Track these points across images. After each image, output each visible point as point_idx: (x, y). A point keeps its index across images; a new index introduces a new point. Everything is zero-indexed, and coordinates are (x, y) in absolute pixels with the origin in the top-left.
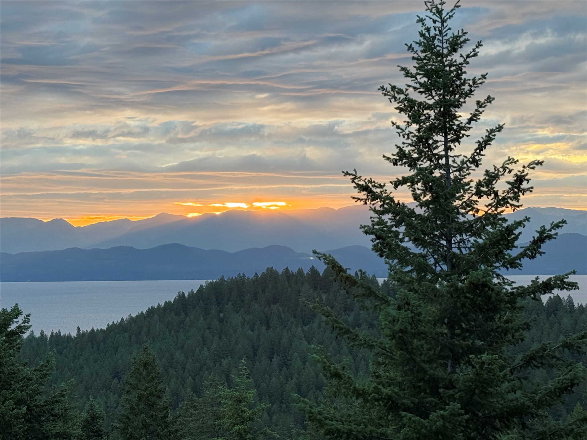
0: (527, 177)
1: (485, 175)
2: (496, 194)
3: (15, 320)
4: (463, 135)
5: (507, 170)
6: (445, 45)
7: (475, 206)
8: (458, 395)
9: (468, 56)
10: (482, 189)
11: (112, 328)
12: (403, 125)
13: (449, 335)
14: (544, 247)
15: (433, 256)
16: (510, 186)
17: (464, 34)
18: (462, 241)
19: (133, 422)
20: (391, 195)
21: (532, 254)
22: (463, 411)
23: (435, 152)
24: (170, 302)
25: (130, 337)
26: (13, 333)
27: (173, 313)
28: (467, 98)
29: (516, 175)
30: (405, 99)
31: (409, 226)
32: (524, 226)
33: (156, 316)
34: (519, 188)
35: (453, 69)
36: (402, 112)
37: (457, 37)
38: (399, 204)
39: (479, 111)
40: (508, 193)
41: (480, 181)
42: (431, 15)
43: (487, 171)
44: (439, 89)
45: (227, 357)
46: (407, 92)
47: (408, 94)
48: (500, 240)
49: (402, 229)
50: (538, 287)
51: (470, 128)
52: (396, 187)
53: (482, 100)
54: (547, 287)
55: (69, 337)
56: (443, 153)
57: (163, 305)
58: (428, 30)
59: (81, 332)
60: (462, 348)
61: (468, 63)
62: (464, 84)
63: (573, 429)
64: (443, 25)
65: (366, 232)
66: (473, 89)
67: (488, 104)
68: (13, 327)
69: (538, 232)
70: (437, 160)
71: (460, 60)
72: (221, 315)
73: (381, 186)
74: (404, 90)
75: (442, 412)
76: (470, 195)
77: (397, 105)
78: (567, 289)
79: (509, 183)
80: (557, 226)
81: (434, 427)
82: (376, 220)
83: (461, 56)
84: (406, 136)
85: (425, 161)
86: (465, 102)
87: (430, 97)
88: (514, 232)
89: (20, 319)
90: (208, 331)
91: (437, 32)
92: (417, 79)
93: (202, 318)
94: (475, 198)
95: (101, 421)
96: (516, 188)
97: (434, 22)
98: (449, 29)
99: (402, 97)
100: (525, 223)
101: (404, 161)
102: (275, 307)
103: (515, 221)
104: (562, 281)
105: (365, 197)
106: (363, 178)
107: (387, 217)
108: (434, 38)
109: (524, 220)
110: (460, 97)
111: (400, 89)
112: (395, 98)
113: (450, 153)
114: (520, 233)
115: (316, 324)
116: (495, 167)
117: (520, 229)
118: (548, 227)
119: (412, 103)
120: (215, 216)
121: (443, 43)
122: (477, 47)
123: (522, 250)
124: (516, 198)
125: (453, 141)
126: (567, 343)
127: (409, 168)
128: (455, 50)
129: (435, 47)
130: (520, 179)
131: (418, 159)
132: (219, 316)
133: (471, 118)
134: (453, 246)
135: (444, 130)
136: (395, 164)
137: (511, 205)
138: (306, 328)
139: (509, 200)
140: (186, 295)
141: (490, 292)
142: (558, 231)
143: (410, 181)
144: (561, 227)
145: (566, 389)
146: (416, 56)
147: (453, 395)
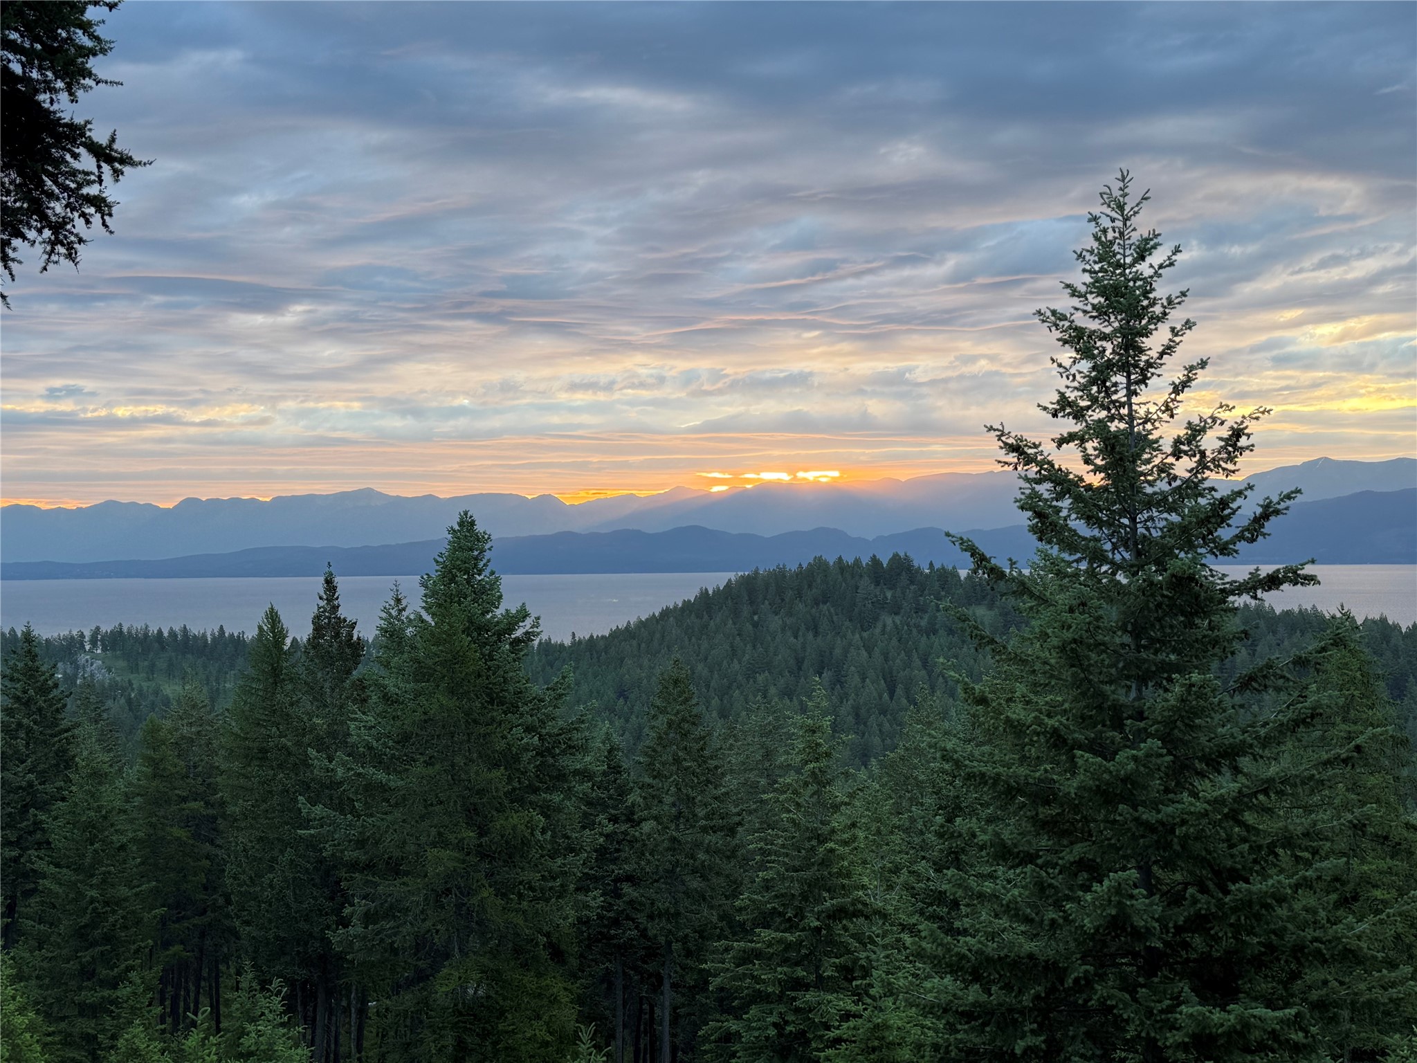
0: (1246, 431)
1: (1186, 428)
2: (1203, 454)
3: (521, 624)
4: (1153, 374)
5: (1219, 422)
6: (1128, 252)
7: (1172, 471)
8: (1153, 728)
9: (1161, 267)
10: (1182, 447)
11: (615, 634)
12: (1067, 363)
13: (1133, 647)
14: (1268, 526)
15: (1110, 540)
16: (1223, 443)
17: (1156, 236)
18: (1151, 519)
19: (661, 756)
20: (1050, 458)
21: (1253, 535)
22: (1165, 751)
23: (1114, 397)
24: (689, 601)
25: (639, 645)
26: (517, 641)
27: (693, 615)
28: (1160, 324)
29: (1232, 428)
30: (1070, 327)
31: (1078, 498)
32: (1246, 497)
33: (671, 619)
34: (1234, 446)
35: (1139, 283)
36: (1067, 345)
37: (1147, 240)
38: (1060, 469)
39: (1174, 341)
40: (1220, 453)
41: (1179, 436)
42: (1108, 211)
43: (1189, 423)
44: (1121, 312)
45: (764, 671)
46: (1073, 318)
47: (1073, 321)
48: (1210, 517)
49: (1066, 503)
50: (1260, 581)
51: (1161, 365)
52: (1059, 446)
53: (1179, 327)
54: (1273, 582)
55: (562, 645)
56: (1124, 399)
57: (680, 605)
58: (1105, 231)
59: (577, 639)
60: (1156, 665)
61: (1160, 276)
62: (1153, 304)
63: (1313, 775)
64: (1125, 224)
65: (1022, 508)
66: (1167, 311)
67: (1188, 331)
68: (519, 633)
69: (1262, 506)
70: (1117, 408)
71: (1148, 272)
72: (756, 618)
73: (1035, 446)
74: (1068, 316)
75: (1134, 752)
76: (1164, 456)
77: (1060, 336)
78: (1302, 584)
79: (1221, 439)
80: (1289, 497)
81: (1122, 772)
82: (1028, 492)
83: (1151, 266)
84: (1071, 378)
85: (1097, 411)
86: (1156, 329)
87: (1106, 323)
88: (1231, 505)
89: (528, 622)
90: (738, 638)
91: (1117, 235)
92: (1087, 299)
93: (731, 622)
94: (1171, 460)
95: (620, 754)
96: (1230, 446)
97: (1113, 220)
98: (1134, 229)
99: (1067, 324)
100: (1246, 493)
101: (1067, 411)
102: (825, 607)
103: (1232, 491)
104: (1295, 572)
105: (1015, 460)
106: (1013, 434)
107: (1044, 489)
108: (1112, 243)
109: (1246, 489)
110: (1149, 322)
111: (1061, 314)
112: (1056, 325)
113: (1134, 400)
114: (1239, 507)
115: (878, 631)
116: (1201, 418)
117: (1239, 501)
118: (1275, 499)
119: (1080, 332)
120: (747, 490)
121: (1124, 249)
122: (1174, 254)
123: (1237, 531)
124: (1231, 459)
125: (1138, 383)
126: (1300, 658)
127: (1075, 421)
128: (1143, 258)
129: (1115, 255)
130: (1237, 433)
131: (1088, 408)
132: (753, 619)
133: (1164, 350)
134: (1138, 525)
135: (1125, 367)
136: (1055, 415)
137: (1224, 469)
138: (865, 634)
139: (1221, 463)
140: (710, 592)
141: (1197, 588)
142: (1288, 503)
143: (1080, 438)
144: (1294, 498)
145: (1304, 721)
146: (1088, 267)
147: (1146, 729)
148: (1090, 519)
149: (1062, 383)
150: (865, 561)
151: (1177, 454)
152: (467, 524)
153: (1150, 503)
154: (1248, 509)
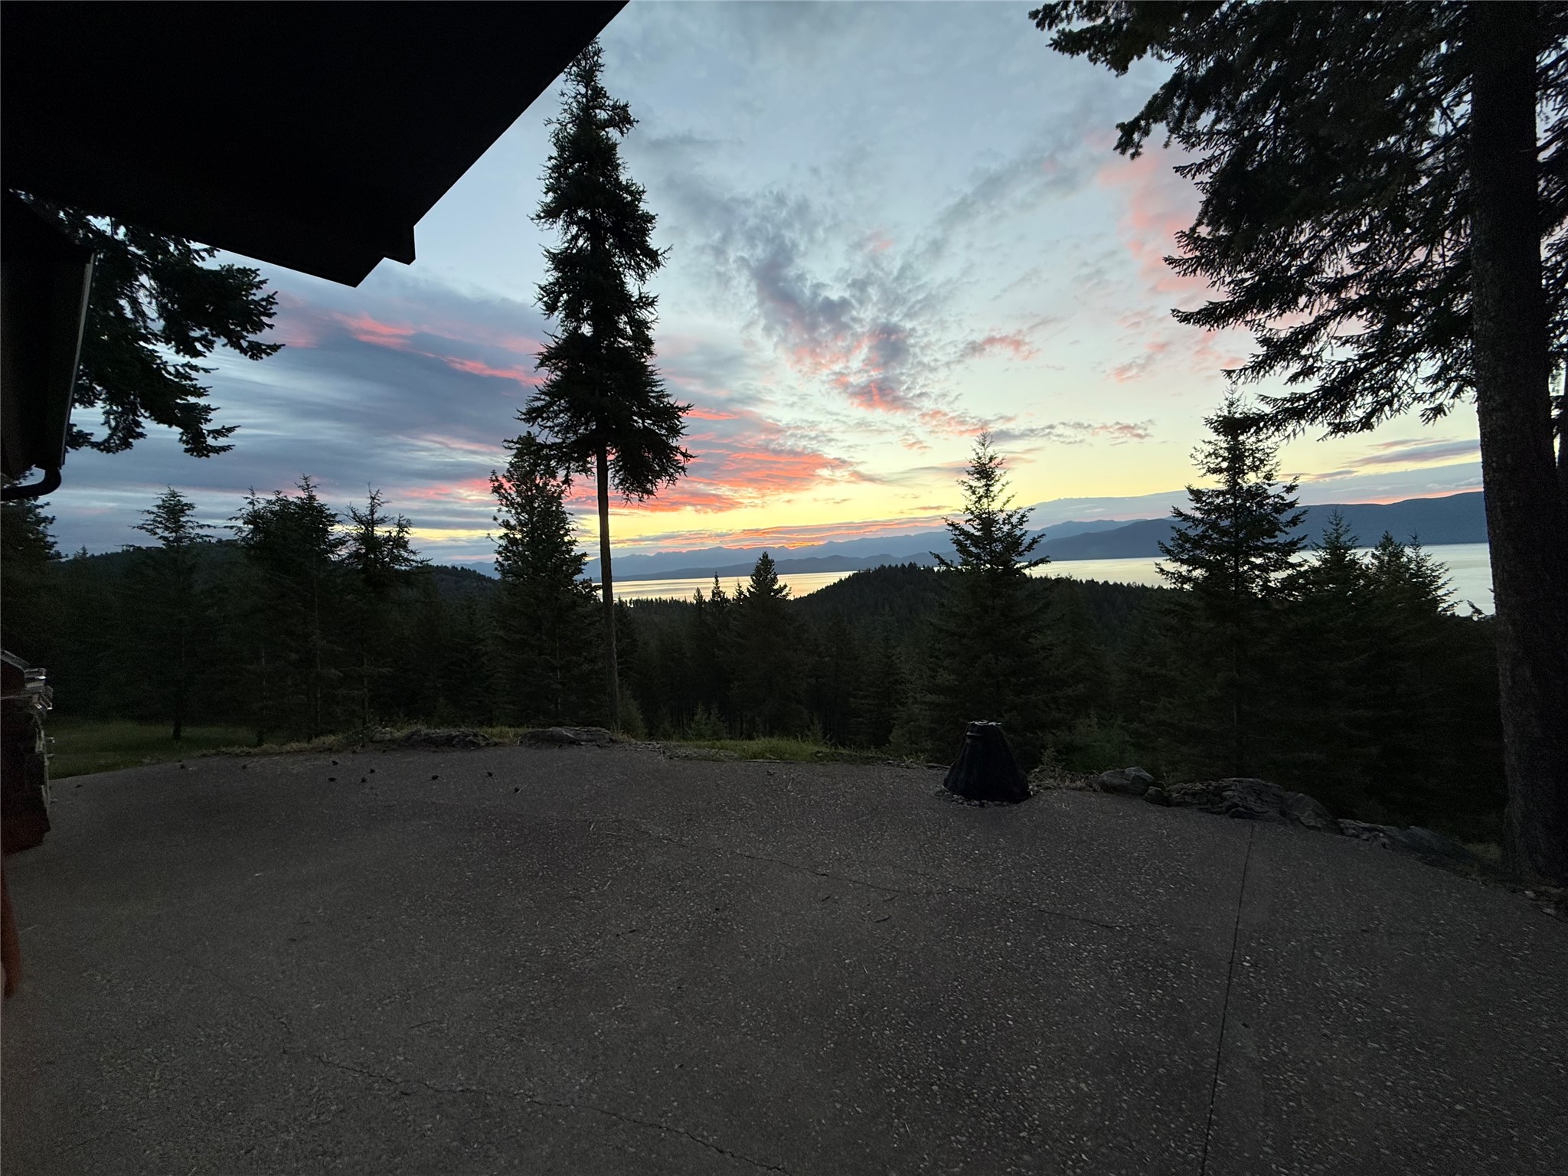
0: (1026, 516)
1: (1007, 516)
2: (1012, 523)
4: (996, 499)
5: (1017, 513)
6: (986, 460)
7: (1003, 530)
9: (997, 464)
10: (1005, 522)
12: (968, 496)
15: (983, 553)
16: (1019, 520)
17: (996, 455)
18: (997, 545)
20: (963, 527)
21: (1029, 549)
22: (1001, 619)
23: (983, 507)
28: (998, 482)
29: (1021, 515)
30: (968, 485)
31: (972, 540)
32: (1025, 537)
34: (1022, 520)
35: (990, 470)
36: (967, 491)
37: (993, 456)
38: (966, 531)
39: (1003, 488)
40: (1017, 523)
41: (1004, 518)
42: (980, 447)
43: (1007, 514)
44: (985, 479)
46: (969, 482)
48: (1015, 544)
51: (999, 495)
52: (966, 523)
53: (1004, 483)
56: (987, 507)
61: (997, 467)
62: (995, 476)
64: (985, 451)
65: (954, 544)
66: (1000, 478)
67: (1007, 485)
69: (1031, 539)
70: (984, 510)
71: (993, 466)
73: (958, 524)
76: (1000, 525)
77: (965, 488)
79: (1018, 518)
80: (1040, 536)
82: (956, 539)
83: (994, 464)
84: (969, 501)
85: (978, 511)
86: (997, 484)
87: (980, 483)
88: (1021, 540)
90: (853, 596)
92: (973, 476)
94: (1002, 526)
97: (981, 450)
98: (988, 453)
101: (968, 512)
102: (886, 582)
103: (1022, 535)
105: (952, 529)
148: (976, 547)
149: (967, 502)
150: (899, 565)
151: (1004, 524)
152: (765, 556)
153: (996, 540)
154: (1027, 540)
